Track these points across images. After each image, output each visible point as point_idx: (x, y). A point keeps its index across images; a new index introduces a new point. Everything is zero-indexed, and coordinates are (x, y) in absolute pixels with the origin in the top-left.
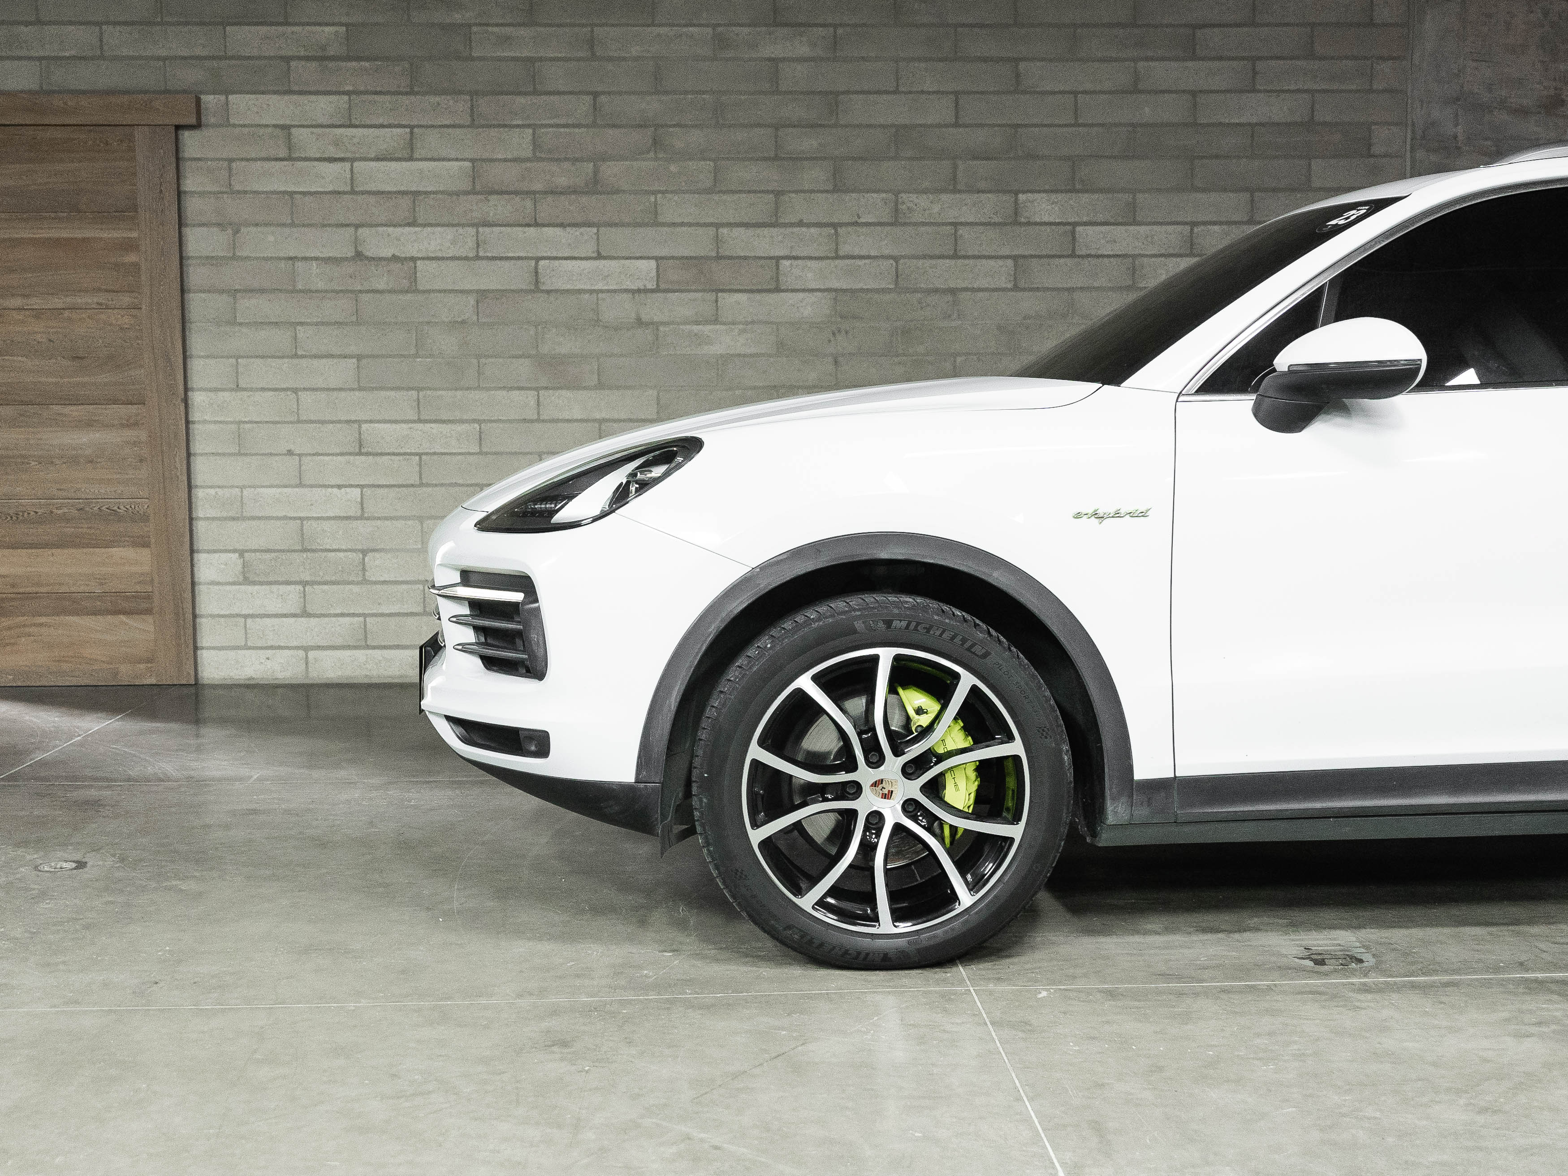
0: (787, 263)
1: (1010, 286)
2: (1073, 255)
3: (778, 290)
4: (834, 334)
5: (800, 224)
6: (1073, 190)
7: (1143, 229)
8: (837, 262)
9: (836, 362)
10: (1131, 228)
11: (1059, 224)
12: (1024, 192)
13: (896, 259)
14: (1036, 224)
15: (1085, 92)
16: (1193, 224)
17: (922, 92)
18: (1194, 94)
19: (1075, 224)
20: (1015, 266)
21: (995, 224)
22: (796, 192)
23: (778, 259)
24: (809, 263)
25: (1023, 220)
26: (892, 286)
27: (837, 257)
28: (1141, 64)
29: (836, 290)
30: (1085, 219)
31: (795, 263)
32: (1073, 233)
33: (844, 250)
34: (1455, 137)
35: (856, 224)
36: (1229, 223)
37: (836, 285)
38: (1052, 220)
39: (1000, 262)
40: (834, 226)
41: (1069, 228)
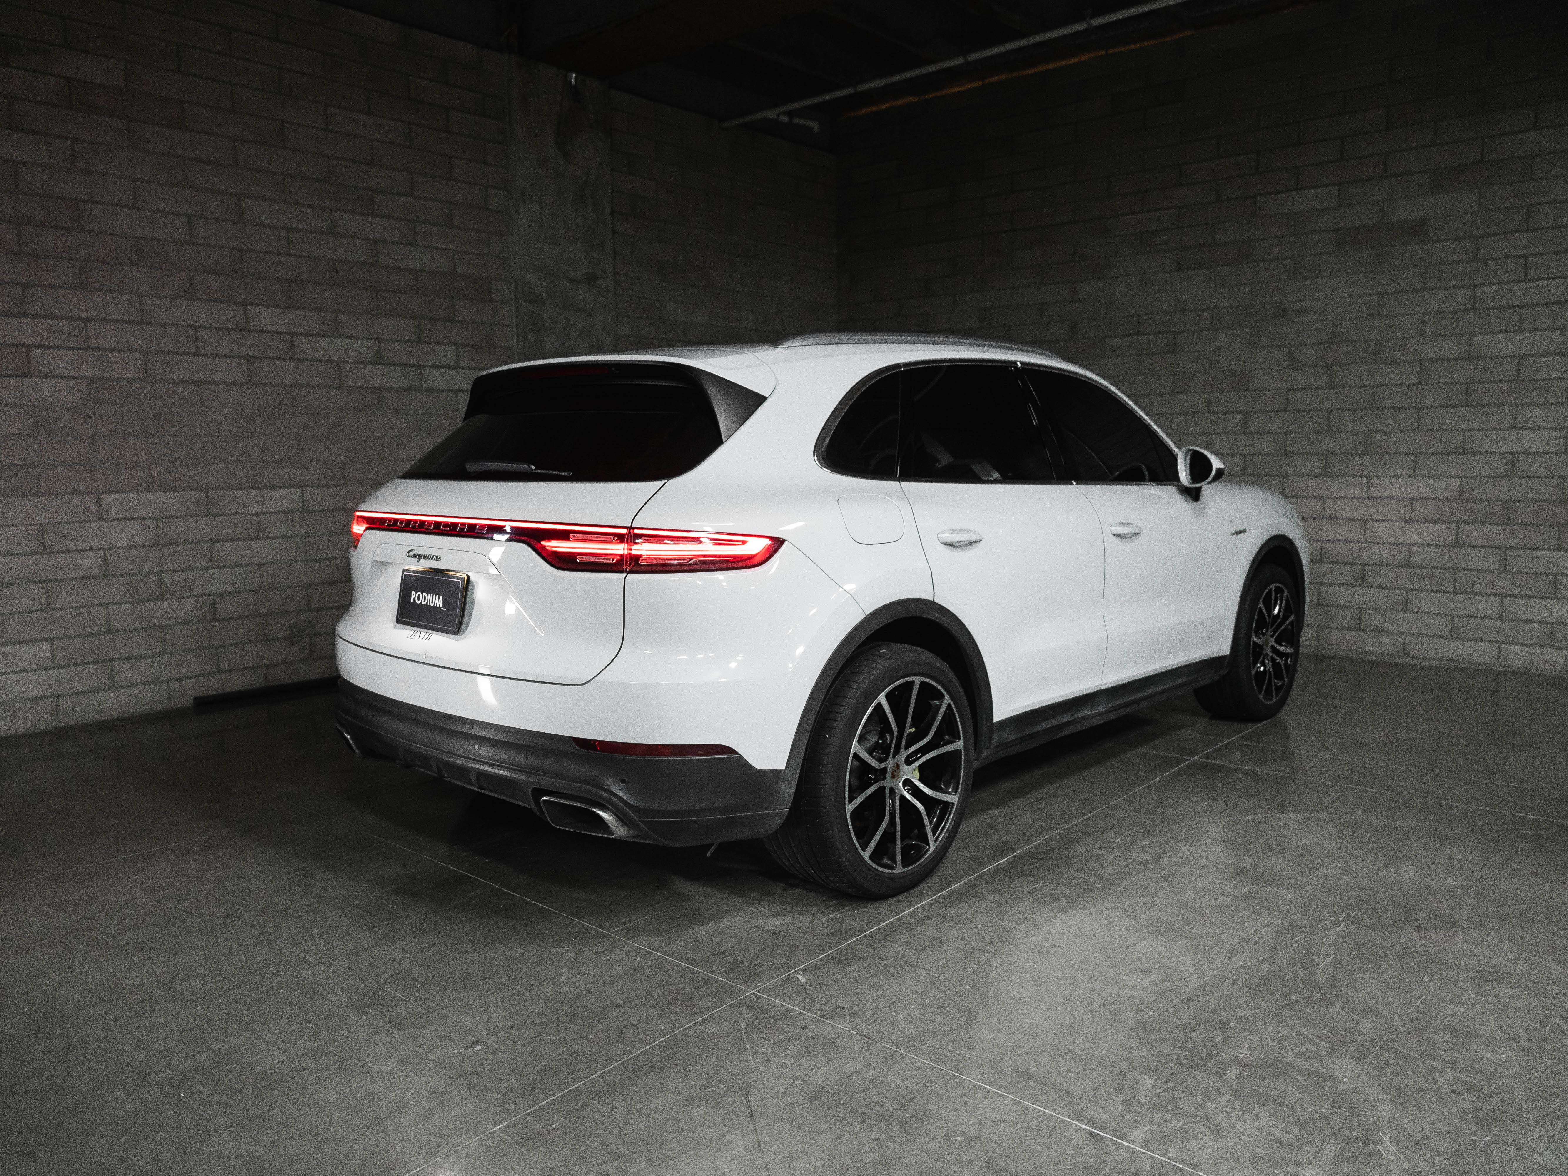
0: (38, 351)
1: (245, 380)
2: (293, 359)
3: (30, 375)
4: (89, 417)
5: (50, 316)
6: (290, 307)
7: (346, 342)
8: (88, 353)
9: (93, 443)
10: (336, 340)
11: (282, 333)
12: (252, 305)
13: (144, 353)
14: (262, 331)
15: (295, 230)
16: (380, 340)
17: (158, 211)
18: (375, 242)
19: (294, 334)
20: (248, 364)
21: (229, 329)
22: (43, 286)
23: (29, 347)
24: (60, 352)
25: (252, 328)
26: (141, 377)
27: (89, 348)
28: (336, 214)
29: (89, 378)
30: (301, 330)
31: (47, 351)
32: (293, 341)
33: (93, 343)
34: (540, 294)
35: (104, 320)
36: (405, 341)
37: (90, 373)
38: (275, 328)
39: (236, 361)
40: (85, 320)
41: (289, 337)
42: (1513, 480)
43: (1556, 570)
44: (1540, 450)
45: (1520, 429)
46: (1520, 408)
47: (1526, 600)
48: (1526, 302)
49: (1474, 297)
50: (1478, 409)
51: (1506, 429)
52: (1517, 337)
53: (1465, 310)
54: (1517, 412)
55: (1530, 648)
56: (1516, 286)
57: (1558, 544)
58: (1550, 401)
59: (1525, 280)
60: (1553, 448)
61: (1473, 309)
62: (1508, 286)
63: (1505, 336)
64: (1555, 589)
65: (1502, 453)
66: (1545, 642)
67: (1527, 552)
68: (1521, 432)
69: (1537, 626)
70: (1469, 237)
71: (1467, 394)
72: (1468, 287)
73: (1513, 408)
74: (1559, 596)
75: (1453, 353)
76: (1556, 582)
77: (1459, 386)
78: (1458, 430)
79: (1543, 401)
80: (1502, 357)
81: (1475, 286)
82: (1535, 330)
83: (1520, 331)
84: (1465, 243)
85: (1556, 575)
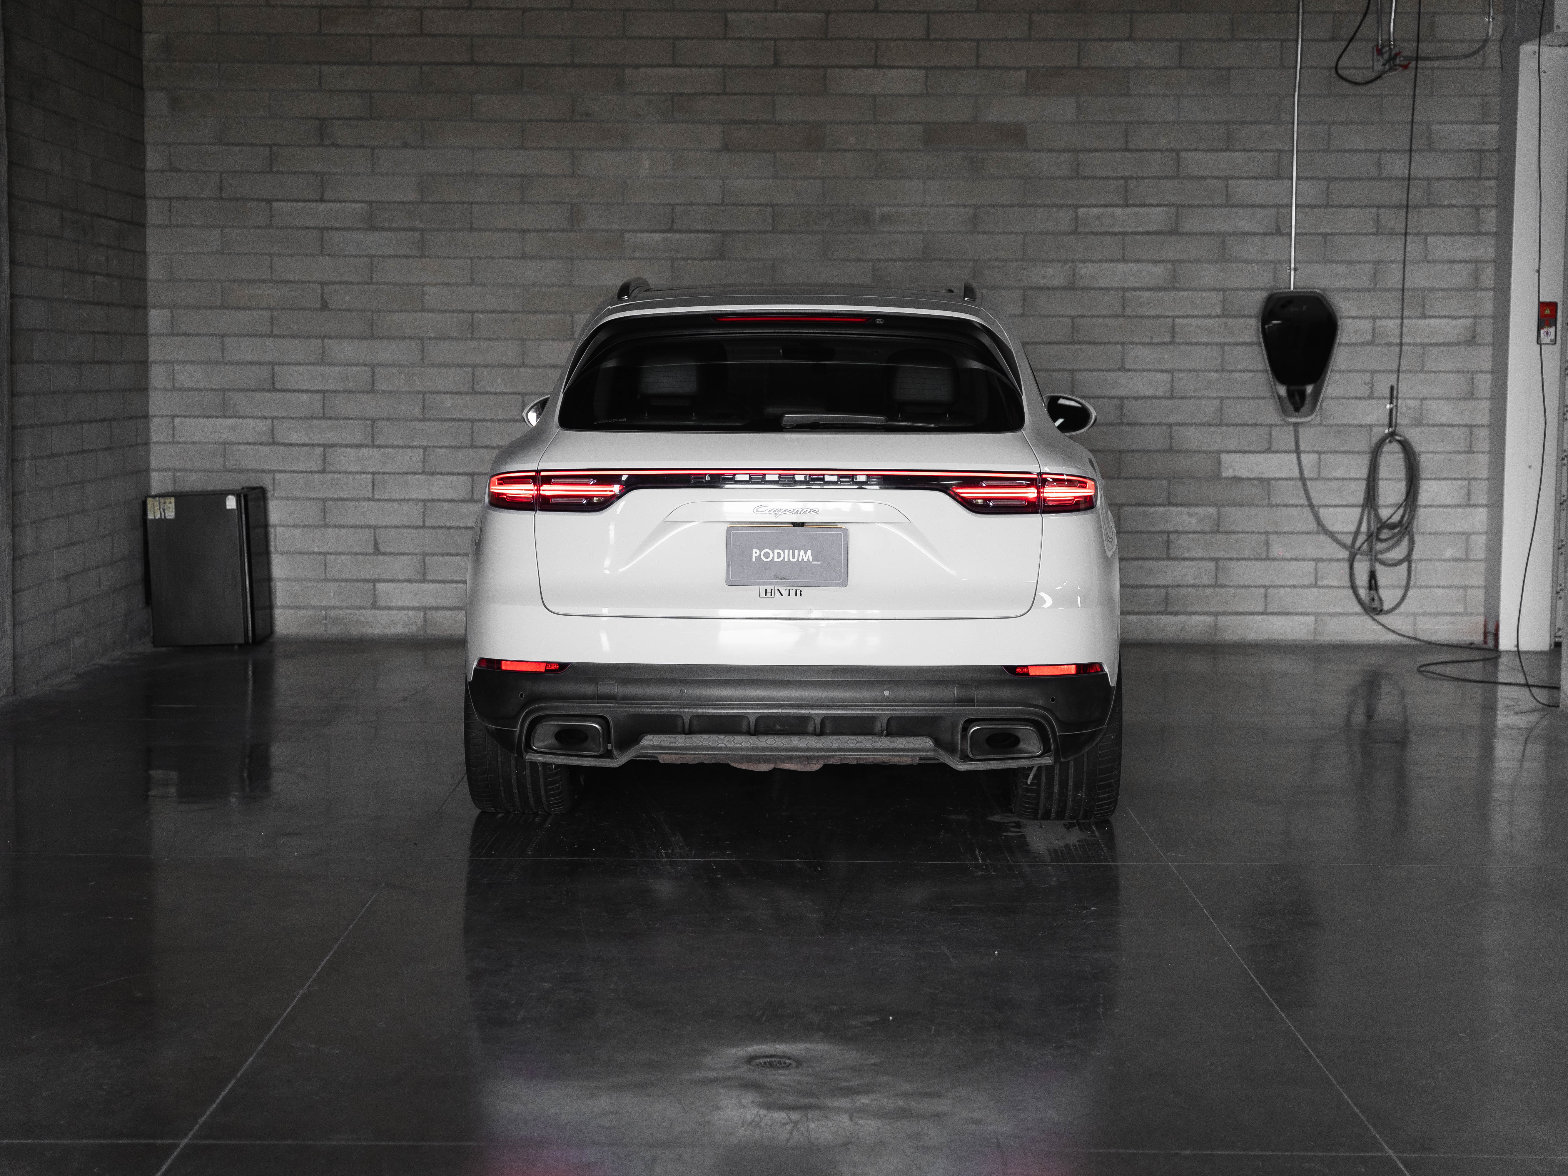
42: (1124, 428)
43: (1169, 527)
44: (1149, 394)
45: (1129, 370)
46: (1127, 347)
47: (1140, 563)
48: (1128, 229)
49: (1076, 219)
50: (1084, 347)
51: (1113, 370)
52: (1121, 267)
53: (1068, 233)
54: (1123, 351)
55: (1148, 617)
56: (1119, 211)
57: (1169, 497)
58: (1156, 340)
59: (1127, 205)
60: (1159, 393)
61: (1076, 232)
62: (1109, 210)
63: (1108, 265)
64: (1168, 549)
65: (1112, 398)
66: (1162, 609)
67: (1140, 509)
68: (1129, 374)
69: (1153, 590)
70: (1069, 151)
71: (1073, 330)
72: (1071, 206)
73: (1119, 347)
74: (1172, 556)
75: (1057, 282)
76: (1168, 540)
77: (1065, 319)
78: (1065, 370)
79: (1149, 340)
80: (1107, 289)
81: (1076, 207)
82: (1138, 261)
83: (1124, 261)
84: (1065, 156)
85: (1168, 533)
